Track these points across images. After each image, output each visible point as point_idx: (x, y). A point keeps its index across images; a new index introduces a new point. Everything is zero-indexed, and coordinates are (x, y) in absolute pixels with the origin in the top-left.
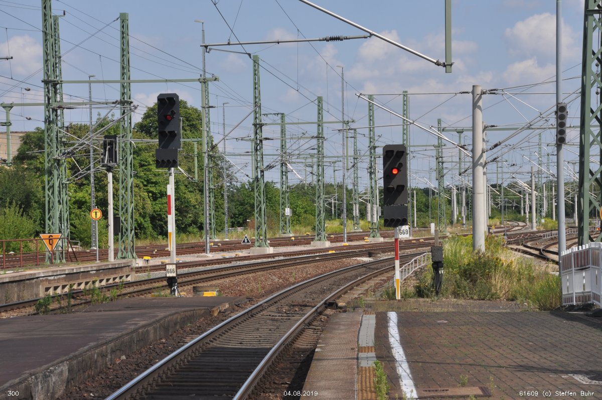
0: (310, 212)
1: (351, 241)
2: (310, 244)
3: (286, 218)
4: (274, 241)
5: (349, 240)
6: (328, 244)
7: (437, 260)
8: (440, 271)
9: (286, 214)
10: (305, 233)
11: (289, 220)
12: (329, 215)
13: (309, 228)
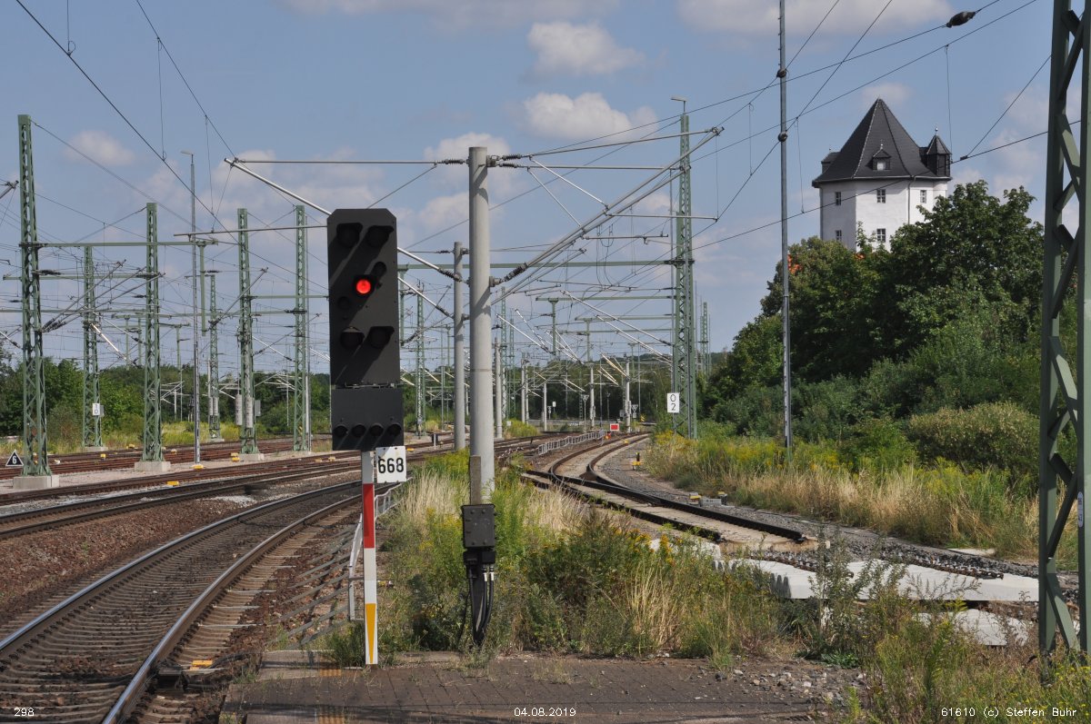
0: (137, 409)
1: (208, 460)
2: (133, 466)
3: (93, 420)
4: (69, 461)
5: (205, 458)
6: (165, 467)
7: (478, 544)
8: (486, 575)
9: (94, 414)
10: (128, 445)
11: (99, 424)
12: (169, 414)
13: (135, 437)
